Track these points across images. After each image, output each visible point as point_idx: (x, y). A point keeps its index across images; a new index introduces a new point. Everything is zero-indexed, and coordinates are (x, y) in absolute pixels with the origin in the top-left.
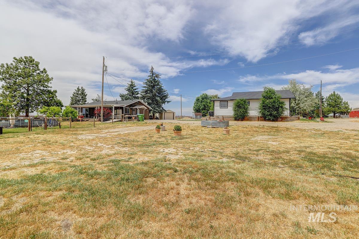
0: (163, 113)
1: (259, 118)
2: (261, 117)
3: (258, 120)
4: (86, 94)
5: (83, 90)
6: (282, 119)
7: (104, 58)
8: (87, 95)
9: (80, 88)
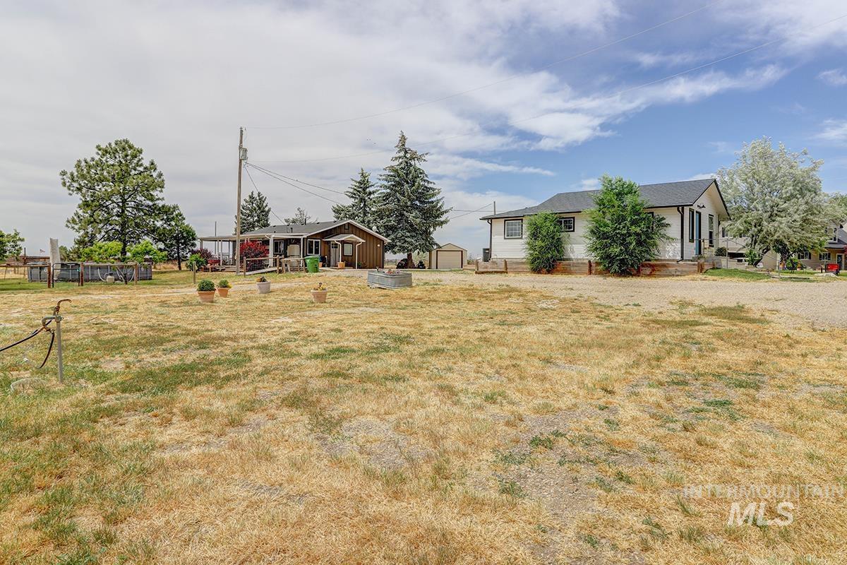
0: (434, 253)
1: (590, 266)
2: (598, 264)
3: (590, 272)
4: (267, 209)
5: (262, 200)
6: (653, 270)
7: (242, 131)
8: (269, 210)
9: (255, 195)
